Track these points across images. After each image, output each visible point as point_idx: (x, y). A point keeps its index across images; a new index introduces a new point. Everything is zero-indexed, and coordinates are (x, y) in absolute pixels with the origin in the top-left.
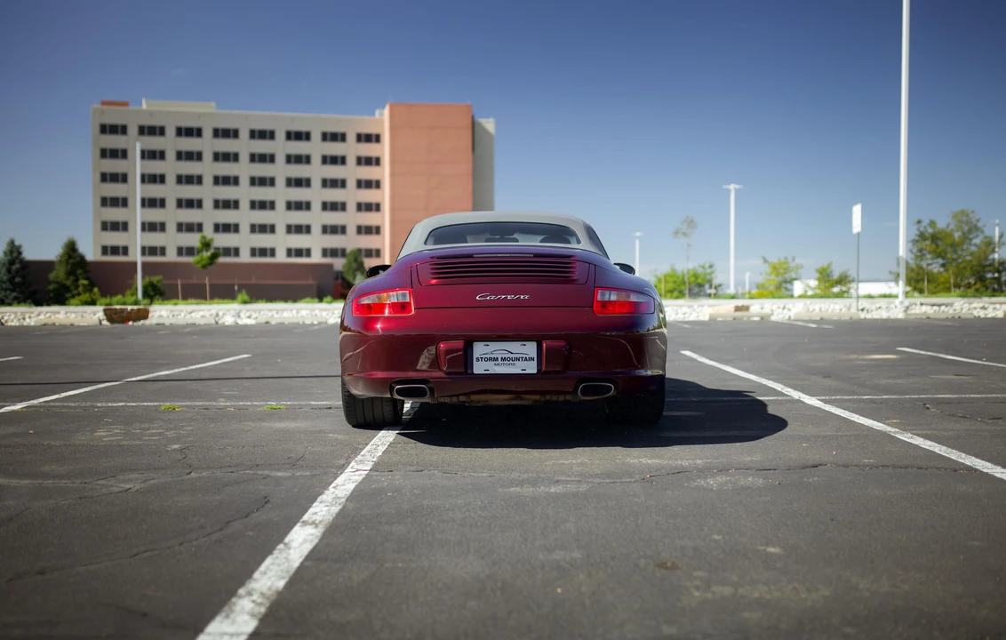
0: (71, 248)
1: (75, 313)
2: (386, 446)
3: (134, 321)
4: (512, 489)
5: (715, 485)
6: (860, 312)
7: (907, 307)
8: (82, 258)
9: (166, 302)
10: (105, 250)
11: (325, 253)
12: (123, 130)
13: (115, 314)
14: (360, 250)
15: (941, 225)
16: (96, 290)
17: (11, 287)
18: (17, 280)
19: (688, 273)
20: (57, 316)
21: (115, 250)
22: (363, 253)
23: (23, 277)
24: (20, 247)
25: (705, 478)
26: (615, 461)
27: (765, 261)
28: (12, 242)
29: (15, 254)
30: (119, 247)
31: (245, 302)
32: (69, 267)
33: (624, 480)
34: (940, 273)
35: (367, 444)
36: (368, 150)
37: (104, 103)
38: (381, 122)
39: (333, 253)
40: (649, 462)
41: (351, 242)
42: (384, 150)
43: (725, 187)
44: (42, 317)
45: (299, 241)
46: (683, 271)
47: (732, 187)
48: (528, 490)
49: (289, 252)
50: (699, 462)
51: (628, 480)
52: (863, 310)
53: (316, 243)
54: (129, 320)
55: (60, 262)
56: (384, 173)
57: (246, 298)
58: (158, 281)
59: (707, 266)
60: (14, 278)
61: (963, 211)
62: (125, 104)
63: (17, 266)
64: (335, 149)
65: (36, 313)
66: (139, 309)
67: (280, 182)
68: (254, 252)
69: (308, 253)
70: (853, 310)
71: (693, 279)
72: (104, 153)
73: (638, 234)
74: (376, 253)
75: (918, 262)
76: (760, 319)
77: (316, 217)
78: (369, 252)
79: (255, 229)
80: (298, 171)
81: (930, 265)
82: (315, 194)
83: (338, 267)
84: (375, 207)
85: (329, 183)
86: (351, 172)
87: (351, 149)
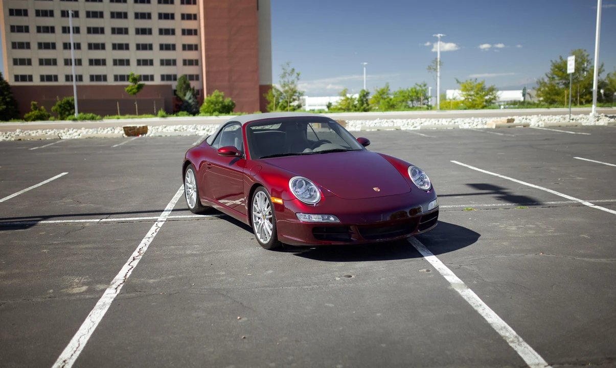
3: (142, 134)
6: (571, 121)
7: (598, 117)
8: (6, 83)
9: (111, 117)
11: (163, 78)
13: (130, 130)
14: (186, 75)
19: (412, 90)
21: (23, 78)
22: (189, 78)
27: (458, 82)
30: (26, 76)
31: (163, 117)
39: (169, 77)
41: (180, 70)
42: (199, 9)
43: (434, 35)
45: (146, 70)
46: (407, 89)
47: (439, 35)
57: (164, 113)
59: (422, 85)
61: (580, 50)
64: (167, 9)
66: (143, 127)
67: (132, 31)
68: (116, 78)
70: (567, 120)
71: (415, 94)
72: (12, 12)
73: (365, 63)
74: (197, 78)
75: (551, 81)
76: (522, 127)
77: (156, 55)
78: (192, 77)
79: (116, 62)
80: (143, 24)
81: (558, 84)
82: (156, 39)
83: (174, 87)
84: (195, 47)
85: (164, 32)
86: (178, 24)
87: (178, 9)
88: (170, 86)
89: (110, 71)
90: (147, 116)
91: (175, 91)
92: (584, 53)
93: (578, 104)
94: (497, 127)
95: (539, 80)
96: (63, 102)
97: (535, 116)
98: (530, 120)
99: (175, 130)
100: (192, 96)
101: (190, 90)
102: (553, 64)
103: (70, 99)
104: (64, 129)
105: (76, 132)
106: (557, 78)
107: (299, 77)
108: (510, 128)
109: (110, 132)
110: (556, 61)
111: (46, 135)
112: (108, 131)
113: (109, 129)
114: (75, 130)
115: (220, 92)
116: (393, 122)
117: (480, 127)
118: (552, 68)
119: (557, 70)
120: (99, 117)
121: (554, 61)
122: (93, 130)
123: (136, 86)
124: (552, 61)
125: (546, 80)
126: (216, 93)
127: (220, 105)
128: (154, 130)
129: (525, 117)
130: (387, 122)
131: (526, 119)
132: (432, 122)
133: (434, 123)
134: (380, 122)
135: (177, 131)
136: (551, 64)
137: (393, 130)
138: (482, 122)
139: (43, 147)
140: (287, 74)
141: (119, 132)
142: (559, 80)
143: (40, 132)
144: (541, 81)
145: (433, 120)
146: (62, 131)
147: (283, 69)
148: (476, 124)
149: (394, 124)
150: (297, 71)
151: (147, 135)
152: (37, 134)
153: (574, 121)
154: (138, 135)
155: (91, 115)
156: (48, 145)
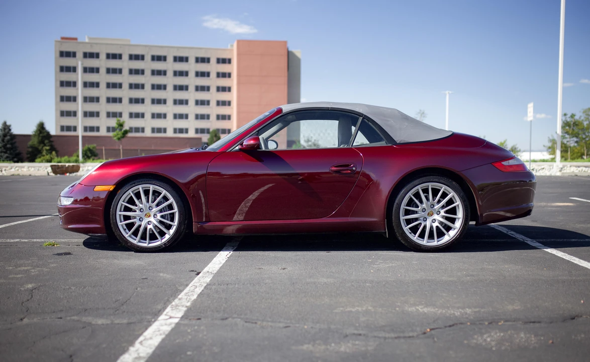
0: (41, 127)
1: (34, 167)
2: (202, 288)
3: (70, 173)
4: (305, 347)
5: (493, 343)
7: (562, 168)
8: (48, 133)
10: (62, 128)
11: (197, 131)
12: (74, 55)
13: (57, 168)
14: (218, 130)
16: (54, 153)
17: (4, 150)
18: (8, 146)
20: (23, 169)
21: (69, 128)
22: (220, 131)
23: (12, 144)
24: (10, 126)
25: (482, 334)
26: (395, 310)
28: (5, 123)
29: (7, 131)
30: (71, 126)
32: (40, 138)
33: (407, 335)
34: (574, 146)
35: (187, 285)
36: (224, 68)
37: (63, 38)
38: (232, 50)
39: (202, 131)
40: (426, 310)
41: (213, 124)
42: (233, 68)
44: (13, 170)
45: (181, 124)
48: (319, 349)
49: (175, 131)
50: (468, 311)
51: (411, 334)
52: (533, 170)
53: (191, 125)
54: (67, 173)
55: (35, 135)
56: (233, 82)
58: (93, 148)
60: (6, 145)
62: (76, 39)
63: (8, 137)
64: (203, 67)
65: (10, 167)
66: (73, 166)
67: (170, 88)
68: (153, 130)
69: (187, 131)
72: (62, 69)
77: (191, 109)
78: (224, 131)
79: (154, 116)
80: (180, 81)
82: (191, 95)
83: (204, 141)
84: (228, 103)
85: (199, 89)
86: (213, 82)
87: (213, 68)
88: (200, 139)
89: (148, 124)
93: (569, 160)
142: (570, 138)
144: (551, 138)
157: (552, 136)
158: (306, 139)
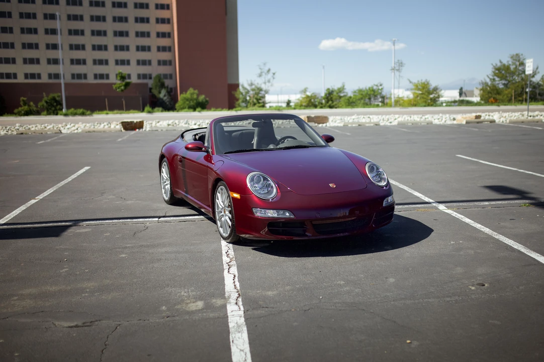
3: (139, 129)
6: (529, 118)
11: (139, 76)
13: (128, 125)
14: (160, 75)
15: (505, 62)
22: (162, 77)
30: (11, 74)
31: (149, 112)
36: (164, 14)
39: (145, 76)
42: (173, 14)
52: (531, 116)
53: (133, 71)
56: (173, 28)
57: (150, 109)
59: (379, 85)
64: (142, 13)
66: (140, 122)
67: (110, 34)
68: (96, 76)
69: (129, 77)
70: (526, 116)
71: (372, 93)
74: (171, 76)
75: (492, 82)
76: (489, 123)
77: (133, 55)
78: (165, 76)
79: (96, 62)
80: (120, 27)
81: (498, 84)
82: (132, 41)
83: (150, 86)
84: (169, 49)
85: (140, 34)
86: (153, 28)
87: (153, 14)
88: (147, 84)
89: (90, 70)
90: (134, 111)
91: (151, 89)
92: (521, 57)
94: (467, 123)
95: (482, 81)
96: (49, 99)
97: (497, 113)
98: (492, 116)
99: (169, 125)
100: (167, 94)
101: (165, 88)
102: (494, 66)
103: (55, 95)
104: (62, 123)
105: (74, 126)
106: (497, 79)
107: (275, 76)
108: (479, 124)
109: (106, 127)
110: (496, 65)
111: (46, 129)
112: (105, 126)
113: (105, 124)
114: (72, 125)
115: (195, 89)
116: (369, 117)
117: (449, 122)
118: (494, 70)
119: (497, 72)
120: (89, 112)
121: (494, 65)
122: (90, 124)
123: (124, 83)
124: (492, 64)
125: (488, 80)
126: (191, 90)
127: (195, 101)
128: (148, 125)
129: (487, 114)
130: (364, 118)
131: (489, 116)
132: (405, 118)
133: (407, 118)
134: (358, 118)
135: (170, 126)
136: (492, 67)
137: (372, 125)
138: (450, 118)
139: (49, 140)
140: (264, 74)
141: (116, 126)
142: (499, 81)
143: (39, 126)
144: (484, 81)
145: (405, 116)
146: (60, 126)
147: (260, 69)
148: (445, 120)
149: (370, 120)
150: (272, 71)
151: (144, 129)
152: (37, 128)
153: (532, 118)
154: (135, 130)
155: (81, 110)
156: (52, 139)
157: (485, 79)
158: (250, 82)
